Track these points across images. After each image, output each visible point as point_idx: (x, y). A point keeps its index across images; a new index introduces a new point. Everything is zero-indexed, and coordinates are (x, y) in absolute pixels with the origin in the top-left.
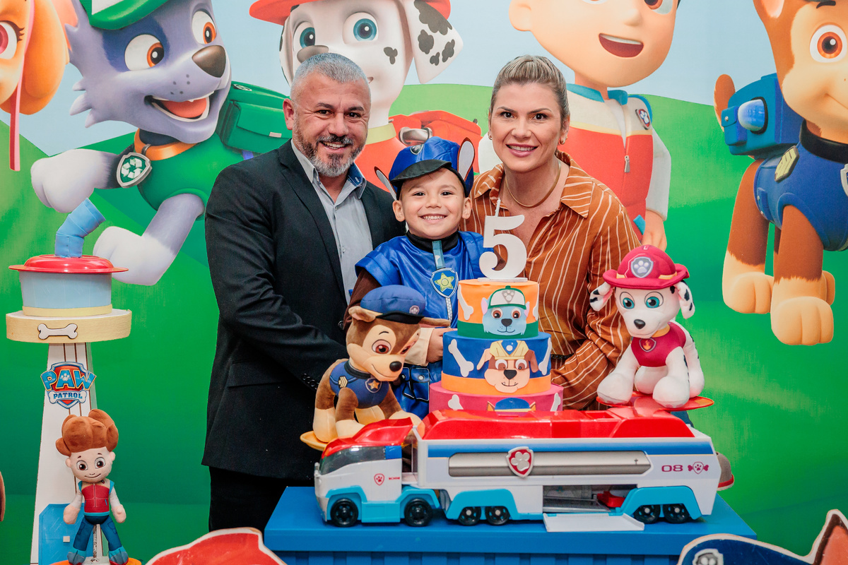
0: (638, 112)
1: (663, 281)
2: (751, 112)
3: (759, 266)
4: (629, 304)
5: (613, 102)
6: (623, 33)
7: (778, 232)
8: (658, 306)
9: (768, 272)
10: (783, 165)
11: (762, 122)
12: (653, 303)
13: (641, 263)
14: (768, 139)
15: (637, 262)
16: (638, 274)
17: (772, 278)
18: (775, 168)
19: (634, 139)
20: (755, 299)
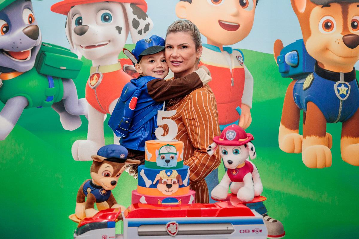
0: (237, 57)
1: (241, 142)
2: (291, 58)
3: (296, 130)
4: (225, 153)
5: (225, 52)
6: (230, 20)
7: (305, 114)
8: (239, 154)
9: (300, 133)
10: (307, 82)
11: (297, 62)
12: (237, 152)
13: (230, 133)
14: (300, 70)
15: (228, 133)
16: (229, 138)
17: (302, 136)
18: (303, 84)
19: (236, 70)
20: (294, 146)
